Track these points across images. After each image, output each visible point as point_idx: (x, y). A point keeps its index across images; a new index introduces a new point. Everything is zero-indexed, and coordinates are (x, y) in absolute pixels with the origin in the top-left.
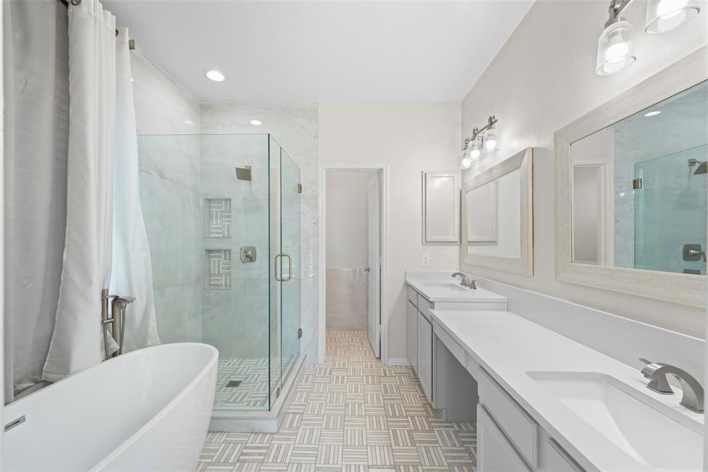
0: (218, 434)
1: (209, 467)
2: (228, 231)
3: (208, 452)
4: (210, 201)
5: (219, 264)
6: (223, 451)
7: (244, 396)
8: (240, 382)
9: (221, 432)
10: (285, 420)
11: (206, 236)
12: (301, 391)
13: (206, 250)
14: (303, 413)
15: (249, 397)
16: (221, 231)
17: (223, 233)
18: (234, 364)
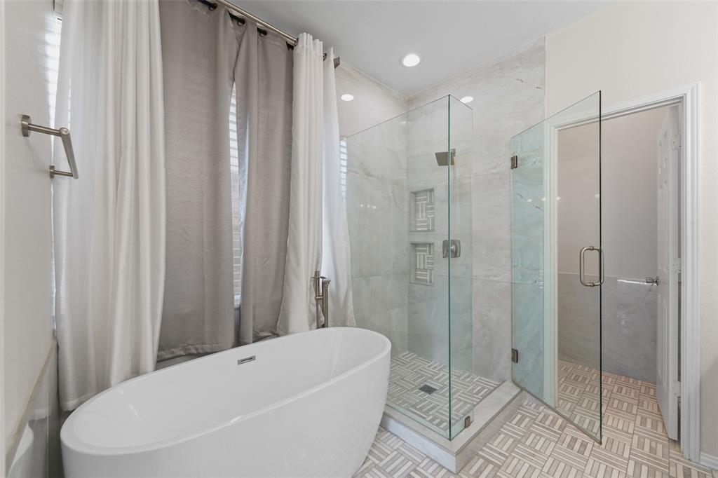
0: (396, 437)
1: (374, 470)
2: (433, 224)
3: (380, 452)
4: (415, 193)
5: (424, 259)
6: (393, 460)
7: (433, 408)
8: (435, 390)
9: (398, 437)
10: (472, 462)
11: (413, 230)
12: (506, 434)
13: (412, 244)
14: (500, 467)
15: (437, 412)
16: (426, 224)
17: (428, 226)
18: (435, 368)
